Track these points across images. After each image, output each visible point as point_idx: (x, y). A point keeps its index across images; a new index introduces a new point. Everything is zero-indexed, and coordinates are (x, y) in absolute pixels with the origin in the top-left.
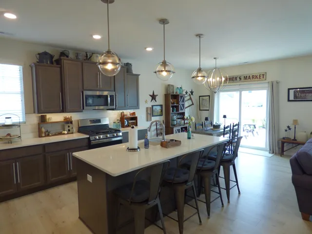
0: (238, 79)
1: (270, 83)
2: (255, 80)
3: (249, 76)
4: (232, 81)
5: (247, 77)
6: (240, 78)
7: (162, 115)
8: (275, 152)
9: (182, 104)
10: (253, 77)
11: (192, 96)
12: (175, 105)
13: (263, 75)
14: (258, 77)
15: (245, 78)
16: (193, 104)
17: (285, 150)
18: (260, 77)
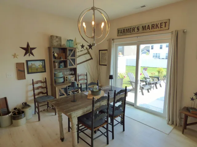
0: (136, 30)
1: (174, 33)
2: (155, 30)
3: (149, 26)
4: (129, 33)
5: (145, 26)
6: (138, 29)
7: (45, 71)
8: (175, 123)
9: (72, 59)
10: (153, 26)
11: (90, 50)
12: (62, 59)
13: (165, 23)
14: (159, 26)
15: (144, 28)
16: (92, 59)
17: (188, 123)
18: (161, 25)
